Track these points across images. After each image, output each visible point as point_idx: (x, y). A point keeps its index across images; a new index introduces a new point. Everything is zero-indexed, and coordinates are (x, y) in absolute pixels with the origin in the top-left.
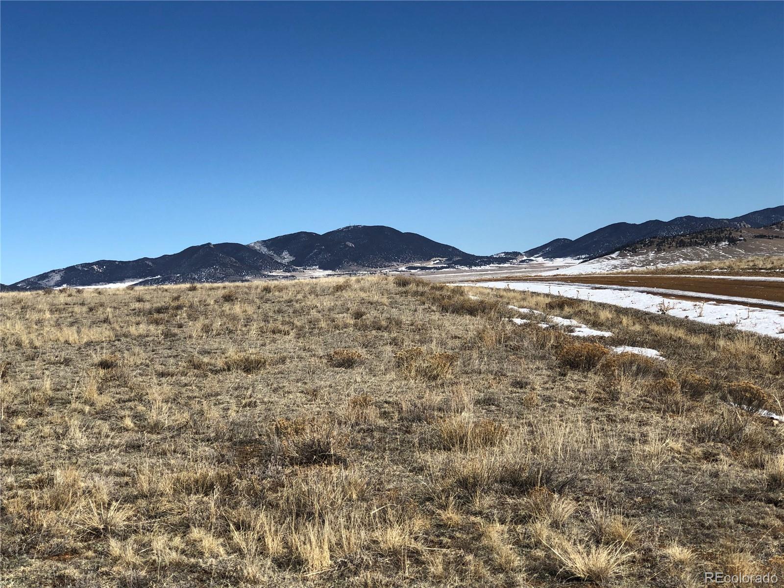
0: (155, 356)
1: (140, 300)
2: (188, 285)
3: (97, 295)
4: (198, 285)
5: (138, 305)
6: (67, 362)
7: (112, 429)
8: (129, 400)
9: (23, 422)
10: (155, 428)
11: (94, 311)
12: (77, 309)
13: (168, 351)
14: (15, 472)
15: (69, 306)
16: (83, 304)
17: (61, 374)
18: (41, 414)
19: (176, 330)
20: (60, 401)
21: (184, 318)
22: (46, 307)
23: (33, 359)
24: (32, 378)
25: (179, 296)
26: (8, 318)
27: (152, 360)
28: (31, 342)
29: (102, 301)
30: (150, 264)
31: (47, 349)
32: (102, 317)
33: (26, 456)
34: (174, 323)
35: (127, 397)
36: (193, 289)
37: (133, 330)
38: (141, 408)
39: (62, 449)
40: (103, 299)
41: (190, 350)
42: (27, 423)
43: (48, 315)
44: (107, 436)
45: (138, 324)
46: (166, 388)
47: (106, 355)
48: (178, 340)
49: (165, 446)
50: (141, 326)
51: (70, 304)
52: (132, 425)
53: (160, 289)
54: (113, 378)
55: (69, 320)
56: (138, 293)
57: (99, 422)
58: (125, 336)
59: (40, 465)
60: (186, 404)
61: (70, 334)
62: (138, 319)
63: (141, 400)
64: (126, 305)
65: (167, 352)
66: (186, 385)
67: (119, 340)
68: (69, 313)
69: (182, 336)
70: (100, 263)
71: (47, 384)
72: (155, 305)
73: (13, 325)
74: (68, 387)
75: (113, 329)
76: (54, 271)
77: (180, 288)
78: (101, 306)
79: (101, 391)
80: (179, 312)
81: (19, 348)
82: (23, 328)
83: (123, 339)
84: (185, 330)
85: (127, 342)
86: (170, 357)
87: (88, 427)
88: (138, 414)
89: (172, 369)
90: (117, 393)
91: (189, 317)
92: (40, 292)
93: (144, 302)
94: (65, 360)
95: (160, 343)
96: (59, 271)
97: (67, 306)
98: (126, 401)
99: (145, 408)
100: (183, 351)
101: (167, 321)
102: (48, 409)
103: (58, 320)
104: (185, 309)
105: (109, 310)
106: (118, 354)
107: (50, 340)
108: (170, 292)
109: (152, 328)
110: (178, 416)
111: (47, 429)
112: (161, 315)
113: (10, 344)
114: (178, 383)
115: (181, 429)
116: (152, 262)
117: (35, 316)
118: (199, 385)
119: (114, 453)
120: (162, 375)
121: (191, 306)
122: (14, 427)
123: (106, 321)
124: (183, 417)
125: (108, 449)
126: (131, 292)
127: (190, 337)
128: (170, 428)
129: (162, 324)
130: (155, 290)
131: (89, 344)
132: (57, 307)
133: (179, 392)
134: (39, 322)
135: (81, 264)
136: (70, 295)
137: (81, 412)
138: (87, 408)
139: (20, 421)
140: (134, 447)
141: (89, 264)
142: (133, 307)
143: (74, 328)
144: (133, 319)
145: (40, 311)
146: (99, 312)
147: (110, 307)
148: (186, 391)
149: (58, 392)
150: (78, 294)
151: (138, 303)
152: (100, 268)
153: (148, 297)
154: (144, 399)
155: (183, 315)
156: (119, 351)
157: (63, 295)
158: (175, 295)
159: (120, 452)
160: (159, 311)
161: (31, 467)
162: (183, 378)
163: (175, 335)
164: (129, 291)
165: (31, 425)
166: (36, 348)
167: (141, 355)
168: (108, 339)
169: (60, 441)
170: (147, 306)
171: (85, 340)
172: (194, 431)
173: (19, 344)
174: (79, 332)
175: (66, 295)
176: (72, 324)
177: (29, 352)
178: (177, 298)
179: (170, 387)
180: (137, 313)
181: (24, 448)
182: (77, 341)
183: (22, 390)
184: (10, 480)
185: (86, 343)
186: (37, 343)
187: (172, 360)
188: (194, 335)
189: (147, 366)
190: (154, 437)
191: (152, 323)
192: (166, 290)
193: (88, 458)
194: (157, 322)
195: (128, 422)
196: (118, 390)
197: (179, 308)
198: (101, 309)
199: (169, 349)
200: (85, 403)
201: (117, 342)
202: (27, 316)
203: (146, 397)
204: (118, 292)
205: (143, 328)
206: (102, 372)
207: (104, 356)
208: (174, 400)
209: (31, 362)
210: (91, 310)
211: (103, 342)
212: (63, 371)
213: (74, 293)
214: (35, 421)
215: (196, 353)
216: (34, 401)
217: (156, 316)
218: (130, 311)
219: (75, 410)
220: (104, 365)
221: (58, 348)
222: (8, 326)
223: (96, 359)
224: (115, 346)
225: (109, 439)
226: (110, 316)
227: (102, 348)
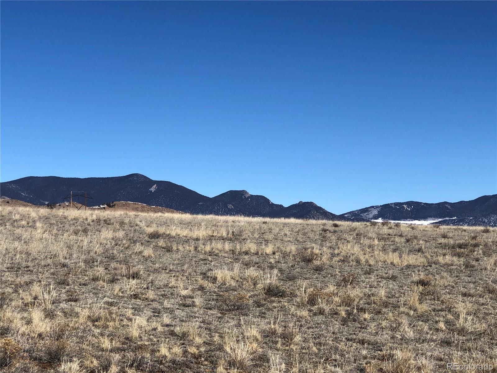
0: (459, 281)
1: (444, 236)
2: (482, 228)
3: (412, 229)
4: (491, 229)
5: (443, 241)
6: (394, 278)
7: (431, 329)
8: (442, 310)
9: (368, 316)
10: (462, 331)
11: (410, 242)
12: (397, 239)
13: (469, 278)
14: (367, 348)
15: (391, 236)
16: (401, 236)
17: (391, 286)
18: (379, 312)
19: (474, 263)
20: (392, 305)
21: (480, 254)
22: (374, 235)
23: (369, 274)
24: (371, 287)
25: (476, 237)
26: (348, 242)
27: (456, 284)
28: (367, 261)
29: (415, 235)
30: (449, 207)
31: (379, 267)
32: (417, 247)
33: (372, 339)
34: (473, 257)
35: (440, 308)
36: (487, 231)
37: (441, 259)
38: (450, 317)
39: (397, 337)
40: (416, 233)
41: (485, 279)
42: (370, 317)
43: (376, 242)
44: (427, 333)
45: (444, 255)
46: (469, 305)
47: (422, 276)
48: (476, 270)
49: (470, 344)
50: (447, 257)
51: (391, 235)
52: (444, 328)
53: (460, 229)
54: (429, 293)
55: (392, 247)
56: (442, 230)
57: (421, 323)
58: (435, 263)
59: (383, 346)
60: (484, 318)
61: (394, 258)
62: (444, 251)
63: (450, 311)
64: (434, 239)
65: (467, 279)
66: (483, 304)
67: (431, 266)
68: (392, 241)
69: (479, 267)
70: (409, 204)
71: (382, 293)
72: (457, 242)
73: (353, 247)
74: (397, 296)
75: (426, 257)
76: (373, 207)
77: (476, 230)
78: (415, 238)
79: (421, 301)
80: (476, 249)
81: (358, 264)
82: (359, 250)
83: (433, 265)
84: (481, 263)
85: (437, 268)
86: (470, 282)
87: (414, 326)
88: (448, 321)
89: (472, 291)
90: (432, 304)
91: (484, 253)
92: (368, 224)
93: (448, 238)
94: (393, 276)
95: (462, 271)
96: (377, 207)
97: (390, 236)
98: (440, 311)
99: (453, 317)
100: (480, 279)
101: (467, 255)
102: (384, 310)
103: (384, 246)
104: (481, 247)
105: (421, 242)
106: (430, 276)
107: (380, 261)
108: (468, 232)
109: (455, 259)
110: (478, 325)
111: (384, 324)
112: (462, 250)
113: (352, 260)
114: (477, 303)
115: (480, 335)
116: (450, 206)
117: (367, 242)
118: (493, 305)
119: (432, 345)
120: (464, 295)
121: (486, 245)
122: (362, 319)
123: (420, 250)
124: (481, 327)
125: (428, 342)
126: (437, 229)
127: (486, 269)
128: (472, 333)
129: (462, 257)
130: (455, 230)
131: (408, 266)
132: (383, 236)
133: (478, 309)
134: (370, 246)
135: (394, 203)
136: (390, 228)
137: (408, 314)
138: (412, 313)
139: (367, 316)
140: (447, 343)
141: (400, 203)
142: (440, 242)
143: (397, 254)
144: (440, 251)
145: (370, 238)
146: (414, 243)
147: (423, 240)
148: (483, 309)
149: (390, 299)
150: (396, 228)
151: (443, 239)
152: (409, 208)
153: (451, 235)
154: (452, 310)
155: (479, 252)
156: (432, 274)
157: (385, 227)
158: (473, 235)
159: (437, 344)
160: (460, 246)
161: (377, 346)
162: (482, 299)
163: (473, 266)
164: (435, 229)
165: (373, 319)
166: (370, 265)
167: (448, 280)
168: (422, 264)
169: (394, 332)
170: (452, 242)
171: (406, 264)
172: (490, 337)
173: (358, 261)
174: (400, 257)
175: (387, 227)
176: (394, 251)
177: (367, 268)
178: (474, 238)
179: (471, 304)
180: (444, 246)
181: (370, 334)
182: (400, 264)
183: (365, 295)
184: (364, 352)
185: (406, 266)
186: (372, 262)
187: (472, 285)
188: (489, 267)
189: (453, 287)
190: (461, 338)
191: (455, 255)
192: (465, 231)
193: (415, 345)
194: (459, 255)
195: (442, 325)
196: (433, 302)
197: (476, 245)
198: (415, 241)
199: (469, 277)
200: (410, 308)
201: (429, 268)
202: (362, 242)
203: (454, 309)
204: (427, 229)
205: (448, 259)
206: (421, 288)
207: (422, 277)
208: (475, 314)
209: (368, 276)
210: (408, 241)
211: (419, 266)
212: (392, 285)
213: (393, 227)
214: (376, 317)
215: (490, 281)
216: (374, 303)
217: (458, 250)
218: (438, 245)
219: (403, 313)
220: (422, 283)
221: (386, 268)
222: (349, 247)
223: (416, 278)
224: (428, 270)
225: (429, 336)
226: (423, 247)
227: (419, 271)
